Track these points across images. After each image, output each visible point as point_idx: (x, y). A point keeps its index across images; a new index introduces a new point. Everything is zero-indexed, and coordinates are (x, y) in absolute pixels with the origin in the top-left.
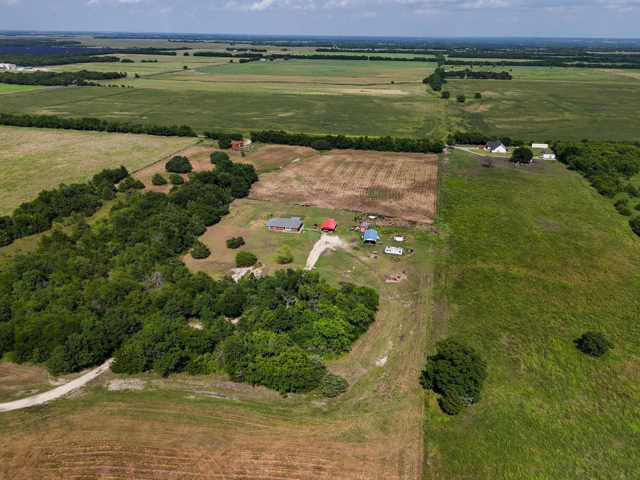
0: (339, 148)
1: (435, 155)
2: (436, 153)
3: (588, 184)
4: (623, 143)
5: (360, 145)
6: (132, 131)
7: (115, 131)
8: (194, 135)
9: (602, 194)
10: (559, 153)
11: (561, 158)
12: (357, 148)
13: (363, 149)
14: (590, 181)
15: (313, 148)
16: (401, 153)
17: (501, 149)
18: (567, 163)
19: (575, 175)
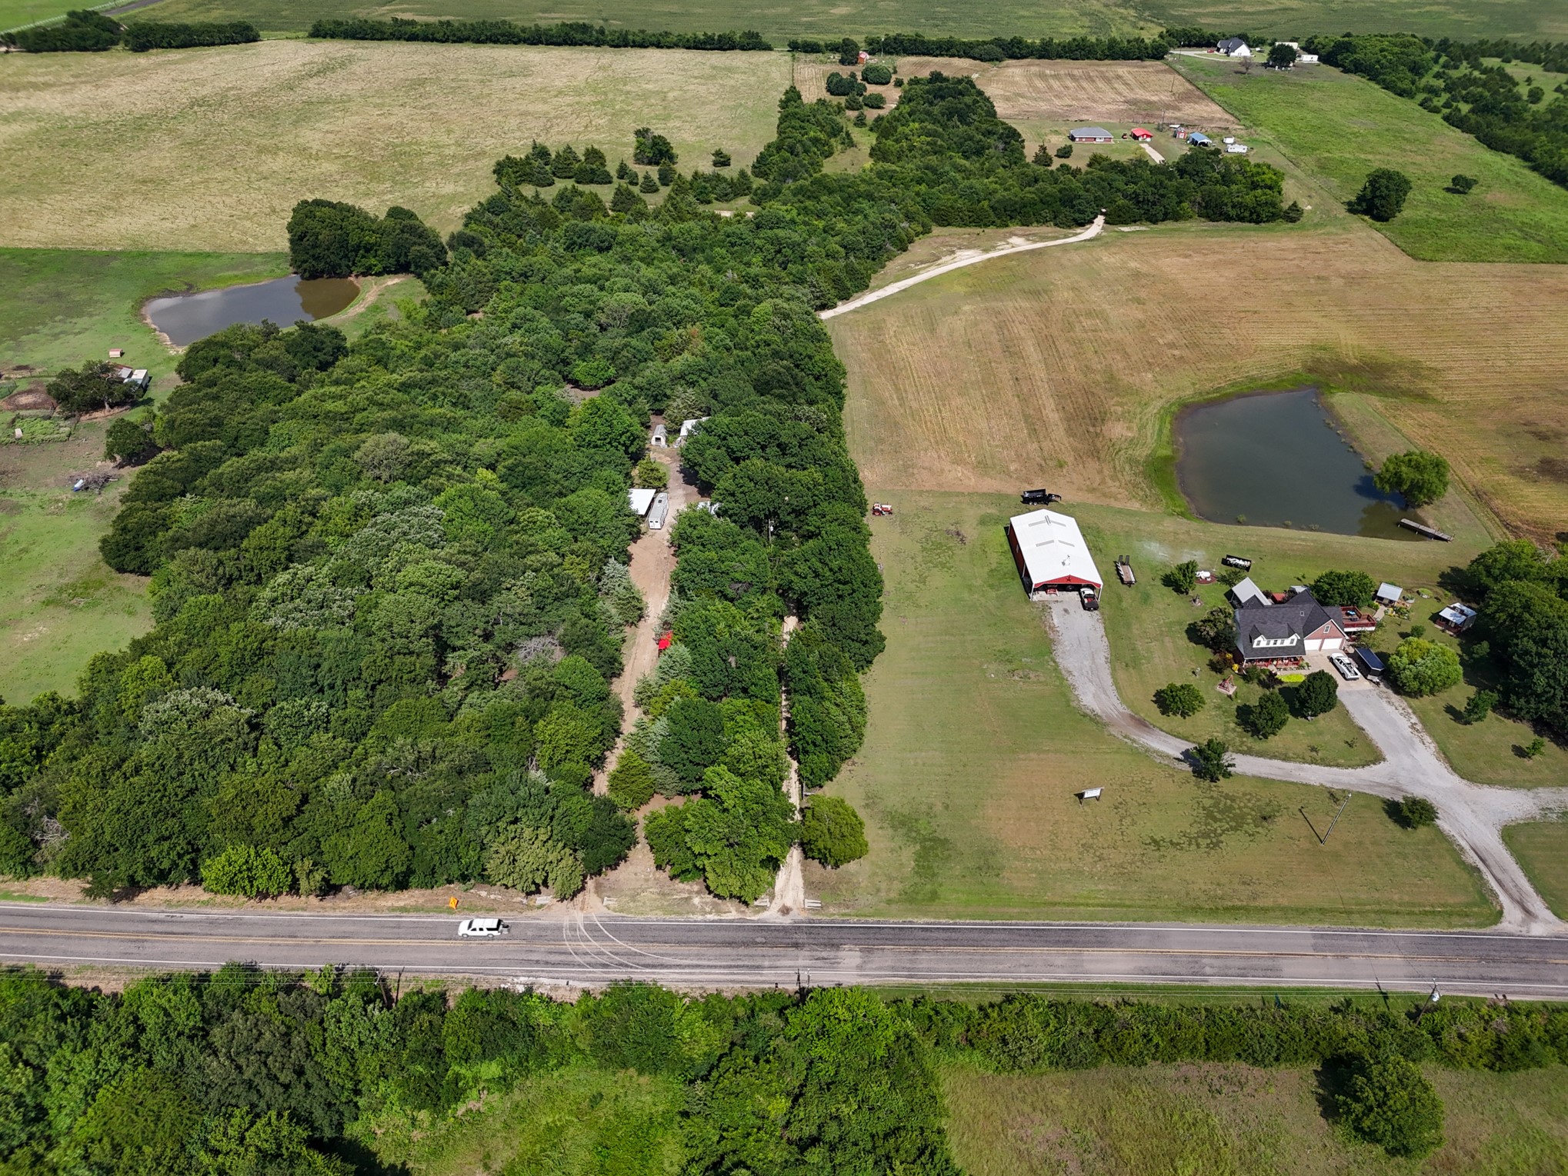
0: (1013, 57)
1: (1158, 62)
2: (1158, 59)
3: (1377, 87)
4: (1397, 35)
5: (1046, 52)
6: (658, 45)
7: (626, 46)
8: (768, 48)
9: (1400, 95)
10: (1323, 52)
11: (1327, 59)
12: (1041, 57)
13: (1049, 58)
14: (1378, 83)
15: (974, 58)
16: (1107, 62)
17: (1243, 51)
18: (1336, 65)
19: (1355, 79)
